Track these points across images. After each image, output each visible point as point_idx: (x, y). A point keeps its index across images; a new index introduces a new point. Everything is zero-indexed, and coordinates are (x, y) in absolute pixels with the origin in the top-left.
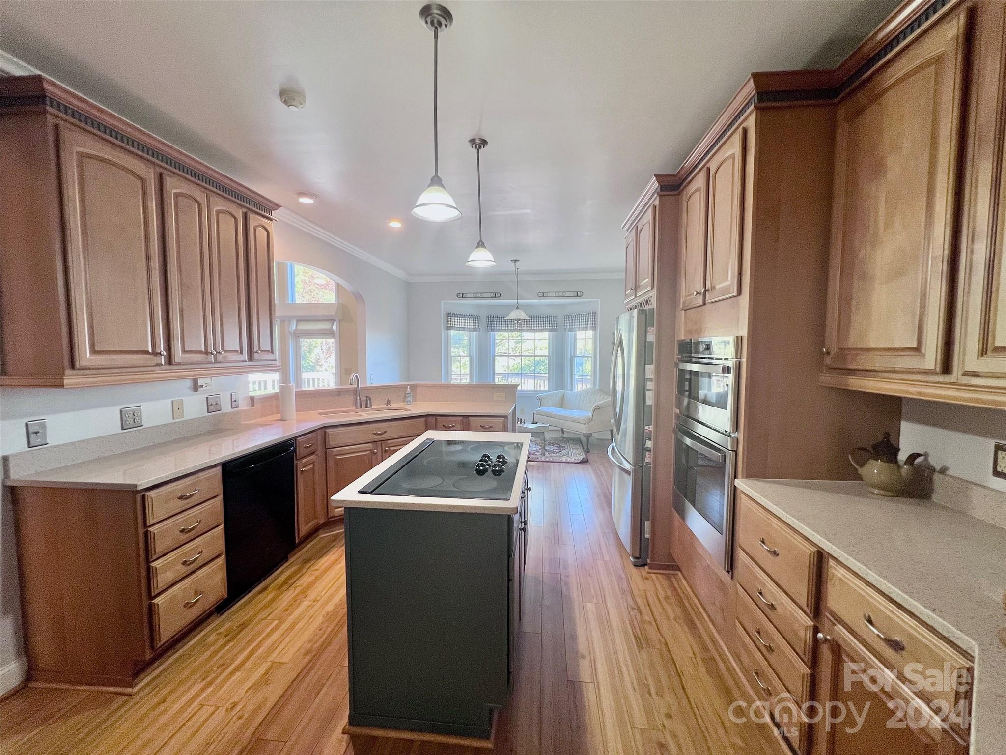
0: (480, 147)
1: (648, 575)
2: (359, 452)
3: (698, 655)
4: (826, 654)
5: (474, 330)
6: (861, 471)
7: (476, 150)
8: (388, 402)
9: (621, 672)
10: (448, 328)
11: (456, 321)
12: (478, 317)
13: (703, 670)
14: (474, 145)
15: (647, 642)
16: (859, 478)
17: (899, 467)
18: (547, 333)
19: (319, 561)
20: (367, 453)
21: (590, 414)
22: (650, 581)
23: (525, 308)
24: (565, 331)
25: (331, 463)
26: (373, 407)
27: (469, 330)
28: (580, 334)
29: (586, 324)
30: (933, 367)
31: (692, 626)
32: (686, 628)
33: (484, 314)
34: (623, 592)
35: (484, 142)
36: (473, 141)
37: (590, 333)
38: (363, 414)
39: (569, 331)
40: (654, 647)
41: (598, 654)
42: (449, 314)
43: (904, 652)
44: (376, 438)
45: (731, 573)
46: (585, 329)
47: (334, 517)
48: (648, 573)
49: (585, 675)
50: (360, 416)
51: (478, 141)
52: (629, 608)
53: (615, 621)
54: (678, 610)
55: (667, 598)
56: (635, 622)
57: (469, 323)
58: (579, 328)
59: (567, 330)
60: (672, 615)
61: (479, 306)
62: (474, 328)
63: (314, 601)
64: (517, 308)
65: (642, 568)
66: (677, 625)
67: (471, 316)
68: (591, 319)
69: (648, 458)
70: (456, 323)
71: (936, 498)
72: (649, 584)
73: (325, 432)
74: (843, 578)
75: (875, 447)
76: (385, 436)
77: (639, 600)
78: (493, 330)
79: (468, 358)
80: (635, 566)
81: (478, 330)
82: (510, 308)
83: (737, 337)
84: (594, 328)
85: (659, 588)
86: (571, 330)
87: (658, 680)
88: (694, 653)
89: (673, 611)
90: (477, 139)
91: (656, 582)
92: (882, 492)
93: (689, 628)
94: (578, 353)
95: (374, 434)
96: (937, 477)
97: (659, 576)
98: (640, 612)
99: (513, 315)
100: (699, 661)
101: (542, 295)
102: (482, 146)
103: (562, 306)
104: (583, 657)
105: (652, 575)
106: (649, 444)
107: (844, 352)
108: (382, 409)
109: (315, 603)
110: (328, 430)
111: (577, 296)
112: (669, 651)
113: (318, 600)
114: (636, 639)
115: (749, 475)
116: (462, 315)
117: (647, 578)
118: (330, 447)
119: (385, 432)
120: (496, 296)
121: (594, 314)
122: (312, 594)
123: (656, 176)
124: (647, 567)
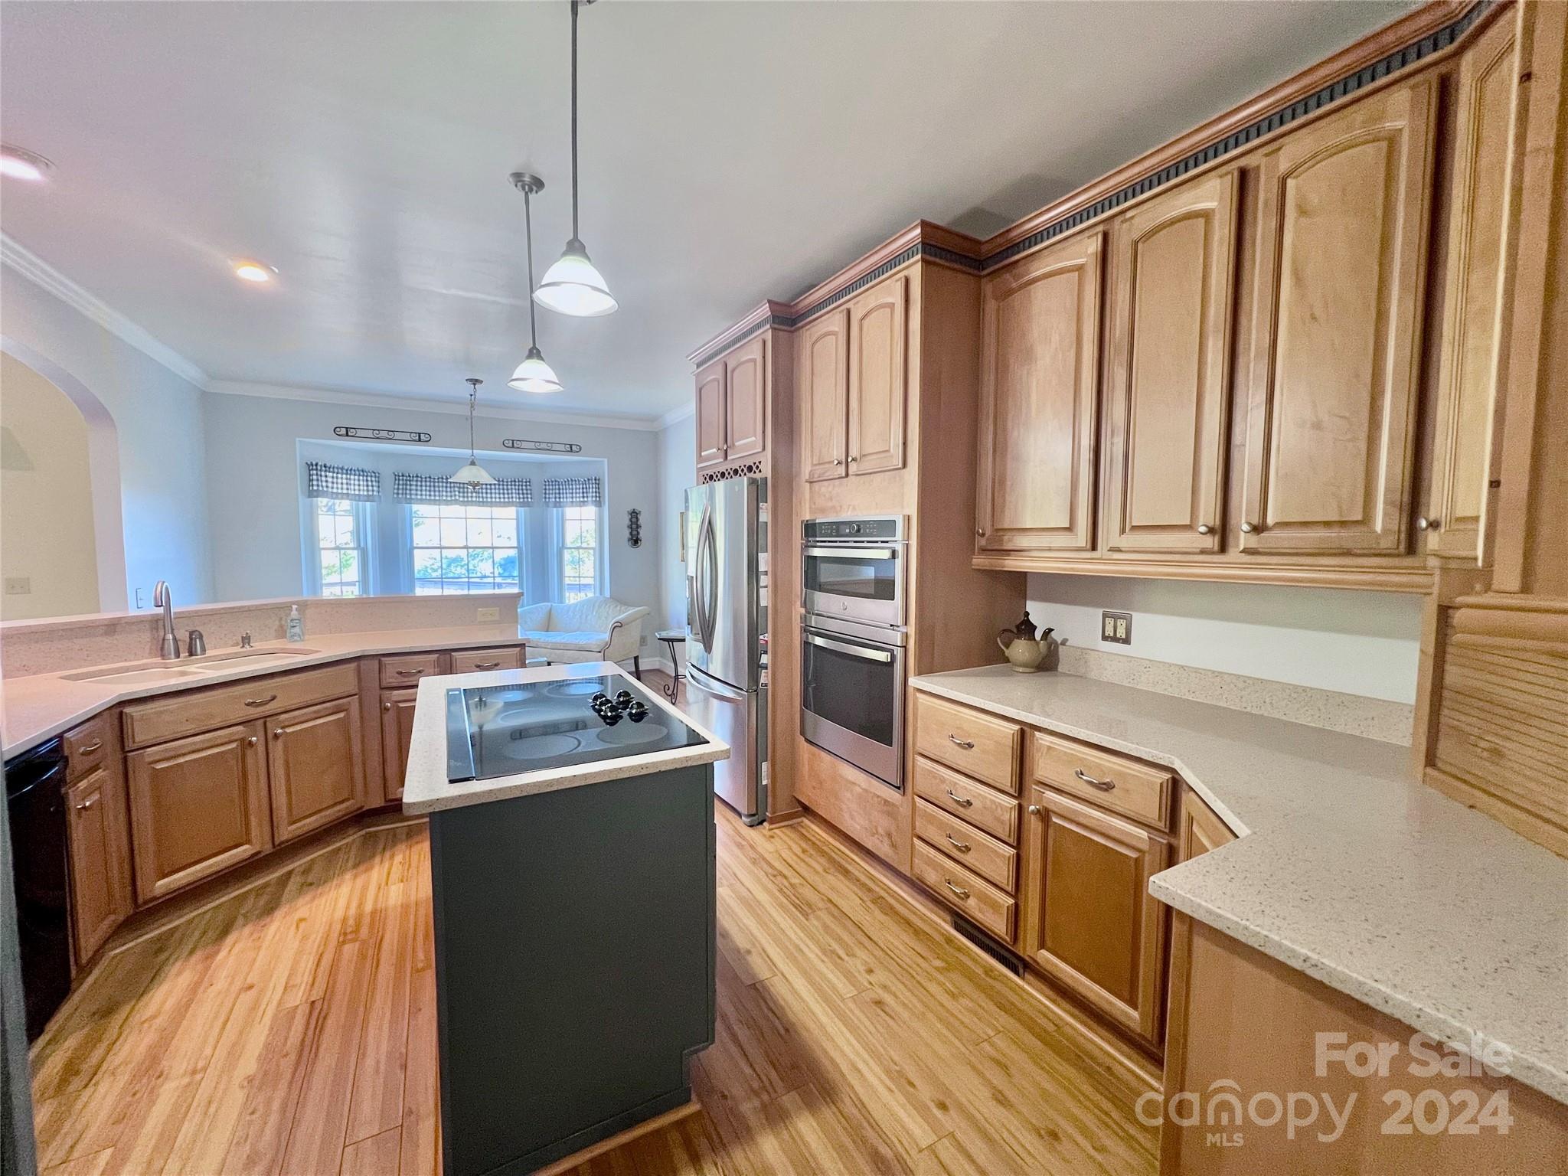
0: (531, 190)
1: (771, 833)
2: (212, 747)
3: (865, 899)
4: (1034, 826)
5: (369, 498)
6: (1007, 652)
7: (523, 194)
8: (246, 640)
9: (801, 950)
10: (312, 494)
11: (330, 480)
12: (376, 475)
13: (877, 912)
14: (519, 184)
15: (810, 906)
16: (1007, 660)
17: (1038, 643)
18: (514, 509)
19: (146, 998)
20: (234, 745)
21: (606, 636)
22: (777, 839)
23: (487, 463)
24: (548, 506)
25: (142, 783)
26: (209, 653)
27: (358, 498)
28: (571, 512)
29: (583, 497)
30: (1084, 545)
31: (846, 872)
32: (841, 877)
33: (387, 471)
34: (754, 862)
35: (538, 184)
36: (518, 177)
37: (590, 511)
38: (192, 668)
39: (555, 507)
40: (820, 909)
41: (763, 941)
42: (311, 466)
43: (1114, 790)
44: (253, 712)
45: (902, 789)
46: (583, 503)
47: (155, 898)
48: (770, 830)
49: (763, 972)
50: (183, 674)
51: (527, 179)
52: (772, 878)
53: (763, 897)
54: (822, 860)
55: (804, 851)
56: (785, 890)
57: (358, 486)
58: (572, 502)
59: (551, 505)
60: (820, 869)
61: (377, 454)
62: (368, 496)
63: (194, 1072)
64: (473, 463)
65: (760, 826)
66: (830, 877)
67: (362, 472)
68: (592, 488)
69: (765, 677)
70: (330, 485)
71: (1060, 669)
72: (777, 842)
73: (121, 713)
74: (1052, 745)
75: (1018, 627)
76: (272, 707)
77: (777, 864)
78: (410, 501)
79: (355, 553)
80: (751, 826)
81: (377, 499)
82: (458, 463)
83: (904, 516)
84: (599, 503)
85: (791, 843)
86: (558, 505)
87: (839, 940)
88: (861, 899)
89: (818, 863)
90: (527, 176)
91: (785, 838)
92: (1027, 670)
93: (845, 876)
94: (569, 542)
95: (247, 705)
96: (1061, 648)
97: (783, 829)
98: (785, 877)
99: (465, 475)
100: (869, 903)
101: (511, 445)
102: (535, 188)
103: (541, 465)
104: (749, 952)
105: (775, 831)
106: (765, 659)
107: (999, 532)
108: (236, 656)
109: (198, 1077)
110: (127, 710)
111: (571, 451)
112: (836, 906)
113: (205, 1069)
114: (796, 907)
115: (920, 673)
116: (342, 469)
117: (772, 837)
118: (135, 746)
119: (274, 698)
120: (419, 439)
121: (598, 481)
122: (177, 1065)
123: (769, 301)
124: (765, 824)
